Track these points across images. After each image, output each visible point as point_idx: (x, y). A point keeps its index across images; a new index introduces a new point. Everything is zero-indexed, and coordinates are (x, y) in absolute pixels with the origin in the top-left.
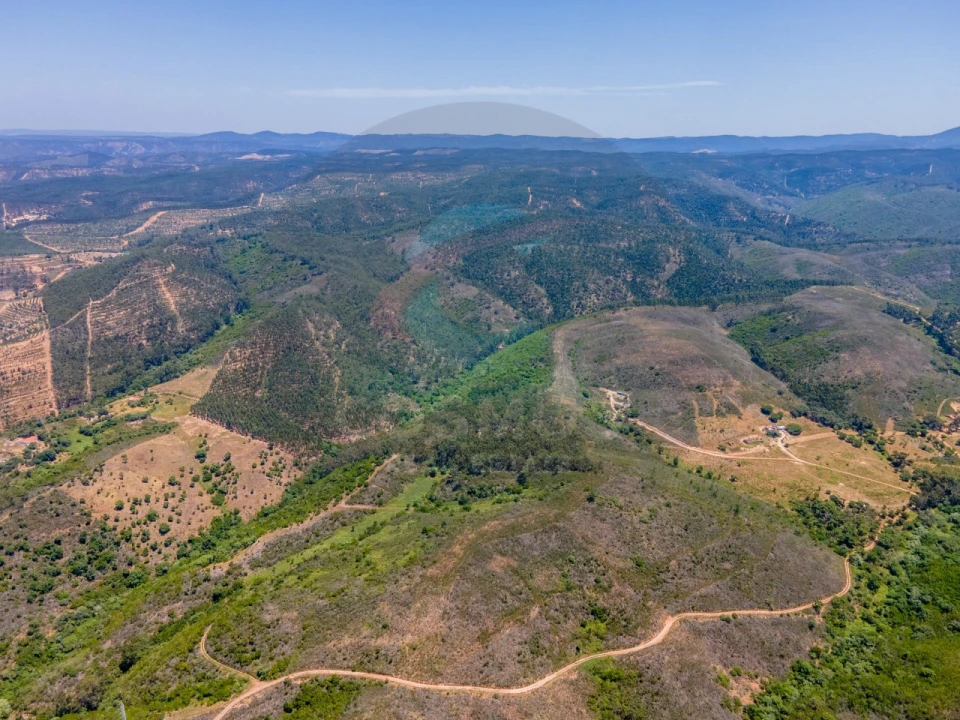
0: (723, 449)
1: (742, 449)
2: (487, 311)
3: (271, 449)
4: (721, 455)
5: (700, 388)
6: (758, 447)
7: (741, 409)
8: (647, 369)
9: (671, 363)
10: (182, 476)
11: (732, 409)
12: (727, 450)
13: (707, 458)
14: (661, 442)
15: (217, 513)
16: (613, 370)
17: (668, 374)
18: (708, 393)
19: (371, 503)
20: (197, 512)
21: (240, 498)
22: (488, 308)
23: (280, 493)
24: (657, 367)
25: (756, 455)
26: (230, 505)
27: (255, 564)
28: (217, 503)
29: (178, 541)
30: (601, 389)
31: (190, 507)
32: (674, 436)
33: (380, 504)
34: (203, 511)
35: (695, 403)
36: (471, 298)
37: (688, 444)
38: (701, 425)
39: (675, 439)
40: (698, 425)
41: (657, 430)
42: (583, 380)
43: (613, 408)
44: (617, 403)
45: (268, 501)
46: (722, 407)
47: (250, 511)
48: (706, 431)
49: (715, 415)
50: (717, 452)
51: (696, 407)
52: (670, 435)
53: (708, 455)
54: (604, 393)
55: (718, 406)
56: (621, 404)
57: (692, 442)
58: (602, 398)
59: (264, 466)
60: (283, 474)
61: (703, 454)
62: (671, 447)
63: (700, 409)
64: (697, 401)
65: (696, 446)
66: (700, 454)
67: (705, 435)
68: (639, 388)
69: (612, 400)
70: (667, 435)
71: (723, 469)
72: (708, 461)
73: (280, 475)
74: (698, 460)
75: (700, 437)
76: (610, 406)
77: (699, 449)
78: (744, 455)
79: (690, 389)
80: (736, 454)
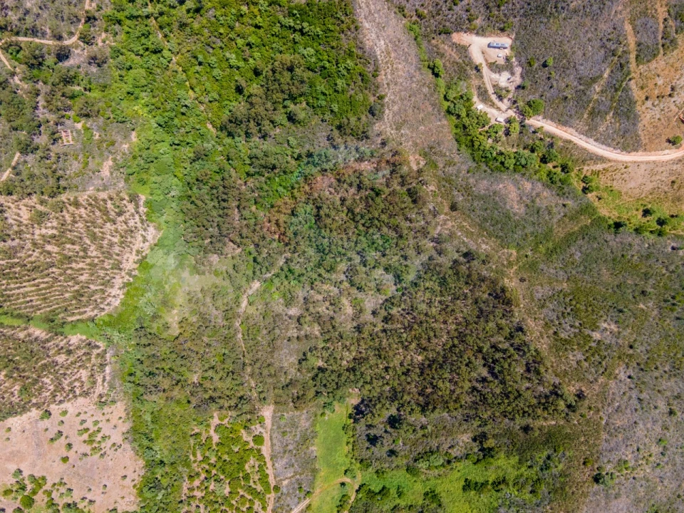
0: (673, 142)
4: (673, 154)
14: (584, 162)
21: (99, 499)
30: (456, 37)
38: (640, 93)
39: (604, 147)
40: (637, 94)
41: (577, 134)
42: (415, 18)
43: (494, 97)
44: (495, 76)
45: (131, 475)
46: (671, 22)
47: (127, 499)
48: (649, 103)
49: (662, 52)
50: (667, 151)
51: (632, 41)
52: (596, 140)
53: (654, 162)
54: (463, 50)
55: (665, 20)
56: (503, 79)
57: (628, 141)
58: (467, 67)
59: (75, 448)
60: (105, 431)
61: (648, 163)
62: (599, 167)
63: (639, 44)
64: (632, 22)
65: (636, 150)
66: (643, 167)
67: (648, 115)
68: (525, 15)
69: (485, 70)
70: (591, 140)
71: (675, 187)
72: (653, 178)
73: (104, 438)
74: (640, 181)
75: (640, 125)
76: (486, 91)
77: (640, 153)
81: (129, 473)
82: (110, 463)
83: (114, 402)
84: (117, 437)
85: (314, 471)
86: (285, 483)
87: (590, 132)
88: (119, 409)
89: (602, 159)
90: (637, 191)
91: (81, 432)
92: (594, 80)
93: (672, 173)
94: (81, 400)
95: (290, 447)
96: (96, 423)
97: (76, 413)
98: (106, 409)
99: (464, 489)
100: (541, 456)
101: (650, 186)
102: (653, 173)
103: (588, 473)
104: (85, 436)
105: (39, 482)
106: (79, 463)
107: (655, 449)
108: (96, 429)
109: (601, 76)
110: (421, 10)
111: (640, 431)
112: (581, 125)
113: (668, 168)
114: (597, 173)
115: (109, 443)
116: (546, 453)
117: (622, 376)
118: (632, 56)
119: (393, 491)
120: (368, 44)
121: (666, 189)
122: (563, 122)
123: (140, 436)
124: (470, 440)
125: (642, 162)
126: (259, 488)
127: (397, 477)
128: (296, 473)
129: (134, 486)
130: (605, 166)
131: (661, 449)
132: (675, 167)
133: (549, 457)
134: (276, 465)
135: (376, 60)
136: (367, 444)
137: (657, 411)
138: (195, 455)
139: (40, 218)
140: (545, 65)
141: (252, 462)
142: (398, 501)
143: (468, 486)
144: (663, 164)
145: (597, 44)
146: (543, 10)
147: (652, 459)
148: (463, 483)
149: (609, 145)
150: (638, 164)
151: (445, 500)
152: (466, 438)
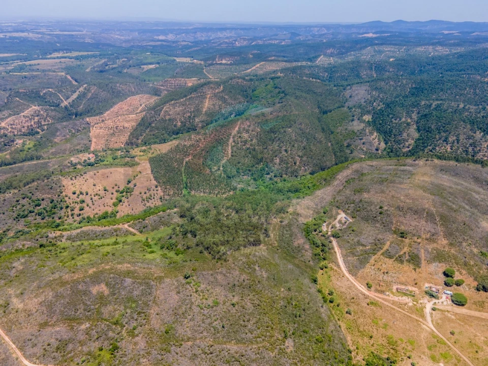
0: (369, 286)
1: (387, 293)
2: (359, 141)
3: (156, 187)
4: (364, 290)
5: (403, 235)
6: (404, 298)
7: (423, 263)
8: (378, 207)
9: (399, 208)
10: (113, 188)
11: (415, 260)
12: (373, 289)
13: (351, 287)
15: (110, 209)
16: (357, 200)
17: (389, 215)
18: (407, 241)
19: (137, 230)
20: (102, 206)
21: (124, 206)
22: (360, 139)
23: (142, 210)
24: (386, 208)
25: (394, 303)
26: (119, 208)
27: (69, 238)
28: (115, 205)
29: (83, 216)
30: (339, 211)
31: (101, 203)
32: (345, 262)
33: (141, 232)
34: (105, 206)
35: (388, 243)
36: (356, 131)
37: (350, 272)
38: (374, 262)
39: (344, 264)
40: (372, 261)
41: (340, 252)
42: (335, 201)
43: (330, 226)
44: (338, 223)
46: (407, 255)
48: (373, 268)
49: (394, 259)
50: (363, 286)
51: (386, 247)
52: (343, 260)
53: (354, 285)
55: (405, 253)
57: (353, 270)
60: (151, 201)
61: (352, 283)
62: (335, 268)
63: (387, 250)
64: (391, 243)
65: (353, 275)
66: (349, 282)
67: (368, 270)
69: (337, 220)
70: (342, 258)
71: (352, 300)
72: (348, 290)
73: (148, 201)
75: (363, 270)
77: (353, 278)
78: (383, 299)
79: (395, 232)
80: (377, 294)
81: (134, 211)
82: (138, 205)
83: (161, 201)
87: (345, 256)
88: (159, 203)
89: (339, 266)
90: (338, 287)
92: (363, 245)
93: (357, 295)
94: (162, 193)
96: (154, 198)
97: (158, 193)
98: (159, 200)
101: (343, 290)
102: (350, 288)
104: (149, 196)
105: (131, 191)
106: (139, 197)
109: (365, 246)
110: (339, 200)
112: (345, 252)
114: (332, 269)
115: (146, 203)
118: (382, 251)
120: (317, 192)
121: (348, 297)
122: (340, 246)
125: (350, 281)
128: (151, 224)
130: (337, 269)
132: (360, 295)
135: (314, 194)
140: (353, 231)
144: (357, 289)
145: (374, 238)
149: (345, 265)
150: (348, 280)
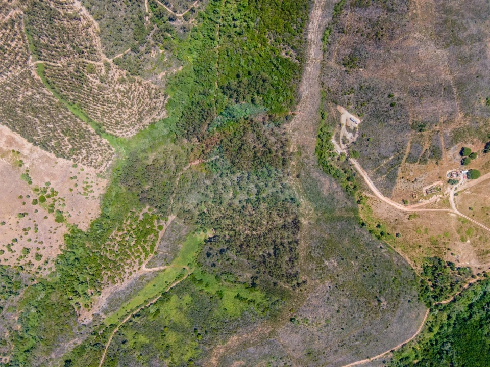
0: (404, 202)
1: (420, 200)
4: (401, 207)
5: (421, 128)
6: (433, 197)
7: (444, 152)
8: (386, 96)
9: (412, 91)
10: (24, 203)
11: (436, 154)
12: (408, 203)
13: (390, 209)
14: (364, 189)
15: (64, 229)
16: (356, 86)
17: (402, 107)
18: (425, 133)
19: (161, 265)
20: (52, 235)
21: (73, 216)
24: (396, 95)
26: (70, 221)
28: (60, 221)
29: (51, 259)
30: (339, 107)
31: (45, 233)
32: (377, 185)
34: (55, 233)
35: (409, 144)
37: (384, 194)
38: (401, 174)
39: (376, 188)
40: (399, 174)
41: (367, 176)
42: (326, 90)
43: (341, 141)
44: (346, 132)
45: (93, 215)
46: (429, 152)
47: (84, 224)
48: (402, 180)
49: (418, 162)
50: (400, 205)
51: (408, 150)
52: (374, 183)
53: (393, 206)
54: (339, 114)
55: (427, 150)
56: (349, 135)
57: (387, 191)
58: (336, 122)
59: (77, 188)
60: (94, 188)
61: (390, 205)
62: (369, 195)
63: (410, 154)
64: (412, 143)
65: (388, 197)
66: (387, 206)
67: (400, 185)
68: (371, 115)
69: (344, 127)
70: (372, 182)
71: (396, 222)
72: (389, 213)
73: (92, 191)
74: (383, 211)
75: (394, 187)
76: (339, 136)
77: (389, 199)
78: (419, 208)
79: (413, 128)
80: (413, 206)
81: (93, 213)
82: (88, 204)
83: (104, 178)
84: (96, 194)
85: (176, 256)
86: (161, 253)
87: (373, 178)
88: (104, 183)
89: (372, 193)
90: (380, 215)
91: (84, 183)
92: (385, 158)
93: (398, 215)
94: (92, 169)
95: (172, 239)
96: (92, 182)
97: (87, 172)
98: (99, 179)
99: (235, 297)
100: (275, 299)
101: (385, 216)
102: (390, 211)
103: (290, 315)
104: (85, 185)
105: (54, 193)
106: (75, 195)
107: (323, 323)
108: (91, 184)
109: (388, 158)
110: (330, 88)
111: (321, 311)
112: (371, 173)
113: (398, 212)
114: (367, 198)
115: (92, 194)
116: (277, 298)
117: (327, 285)
118: (405, 157)
119: (204, 283)
120: (301, 90)
121: (392, 221)
122: (364, 168)
123: (106, 200)
124: (249, 277)
125: (388, 204)
126: (148, 249)
127: (210, 278)
128: (168, 252)
129: (91, 220)
130: (372, 196)
131: (325, 324)
132: (400, 214)
133: (277, 301)
134: (162, 243)
135: (301, 98)
136: (205, 256)
137: (333, 307)
138: (127, 221)
139: (122, 81)
140: (368, 140)
141: (151, 236)
142: (204, 288)
143: (238, 296)
144: (396, 209)
145: (393, 144)
146: (378, 117)
147: (319, 326)
148: (236, 294)
149: (378, 189)
150: (386, 204)
151: (224, 298)
152: (248, 275)
